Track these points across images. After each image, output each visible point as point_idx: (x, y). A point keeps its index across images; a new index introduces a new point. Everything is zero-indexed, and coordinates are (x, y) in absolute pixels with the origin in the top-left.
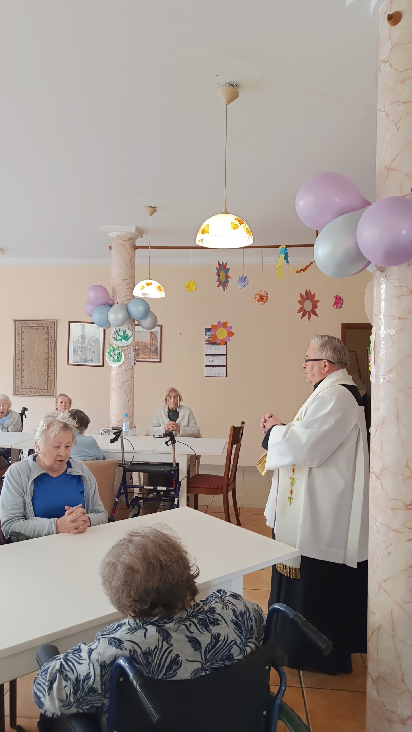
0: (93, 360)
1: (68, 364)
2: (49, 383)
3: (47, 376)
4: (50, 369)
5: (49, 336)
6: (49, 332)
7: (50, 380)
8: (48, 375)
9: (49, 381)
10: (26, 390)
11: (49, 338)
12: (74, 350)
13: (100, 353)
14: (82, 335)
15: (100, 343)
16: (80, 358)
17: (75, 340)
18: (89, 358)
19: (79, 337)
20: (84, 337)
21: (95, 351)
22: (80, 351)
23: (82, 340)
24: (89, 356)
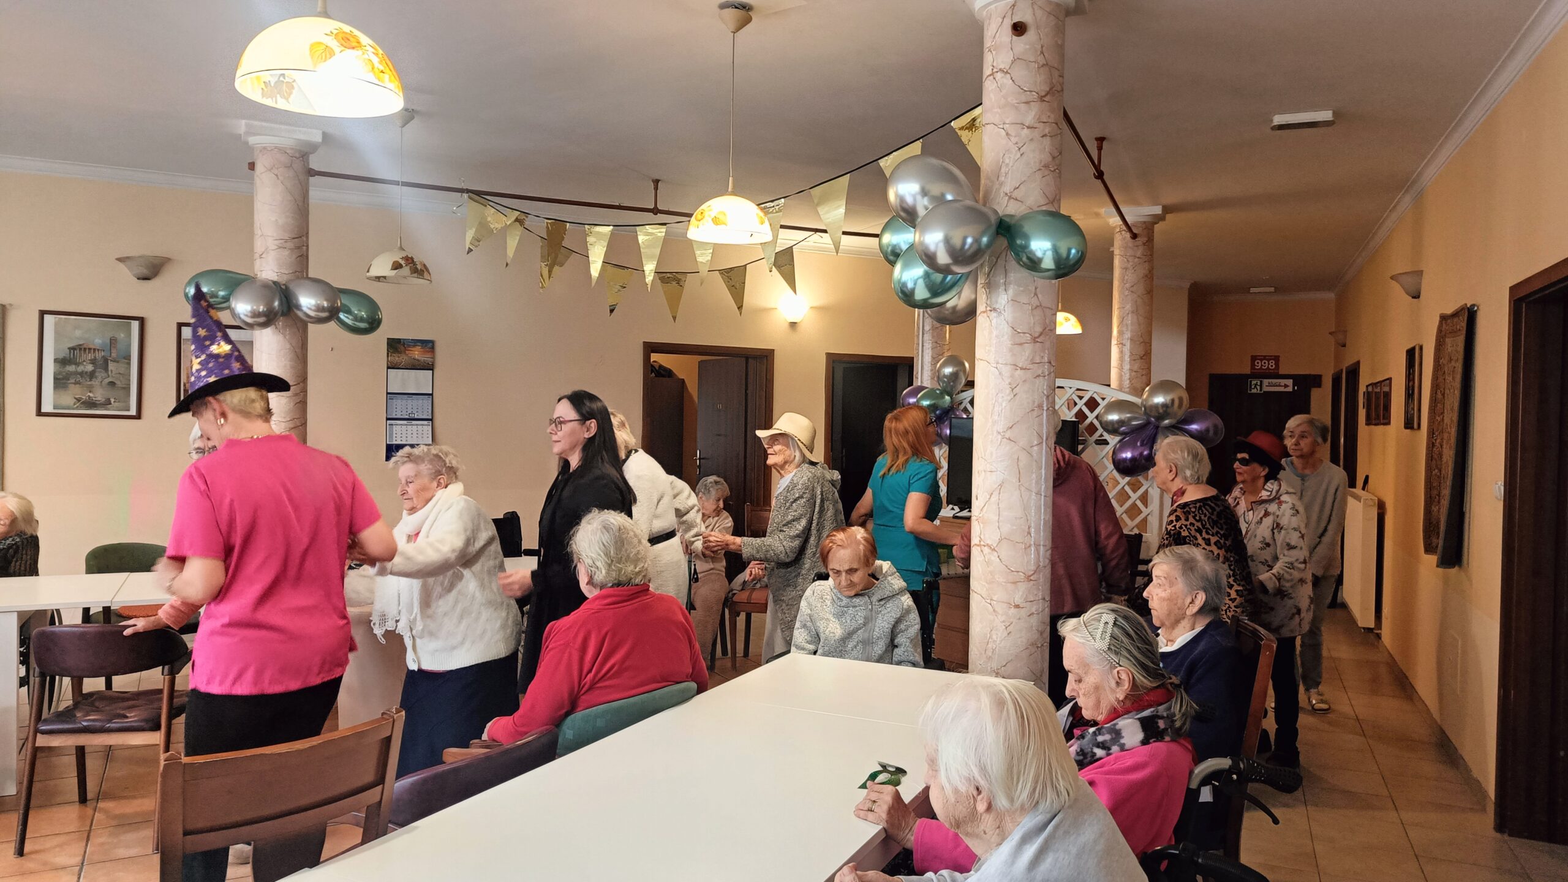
0: (110, 404)
1: (39, 413)
12: (56, 379)
13: (130, 388)
14: (80, 345)
15: (129, 364)
16: (75, 398)
17: (61, 356)
18: (99, 399)
19: (72, 349)
20: (85, 349)
21: (118, 383)
22: (73, 381)
23: (80, 356)
24: (99, 395)
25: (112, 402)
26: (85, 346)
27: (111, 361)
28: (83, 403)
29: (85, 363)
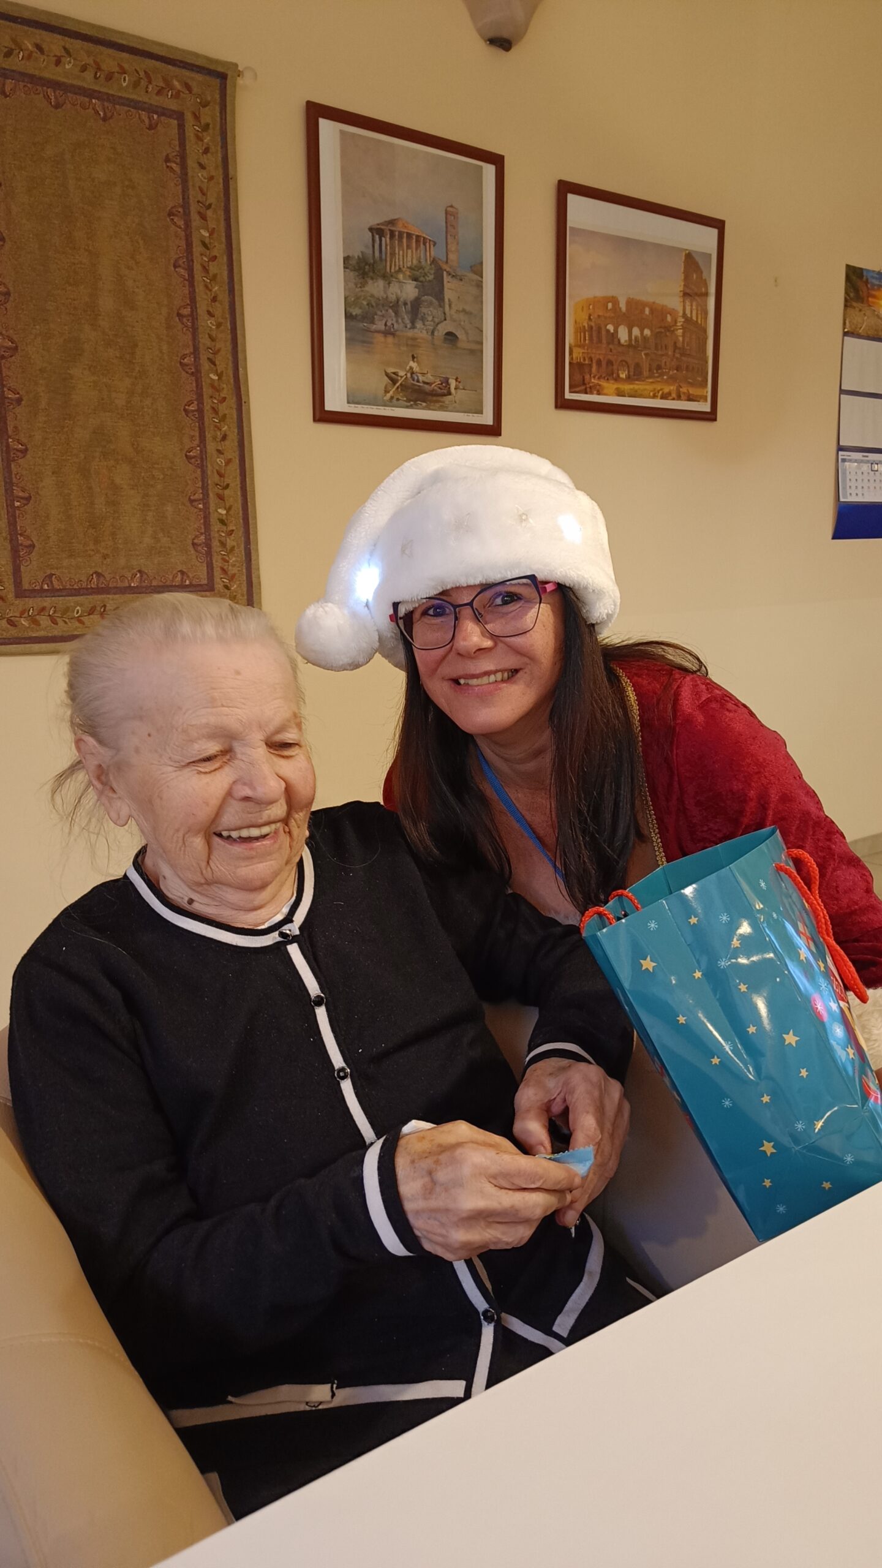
0: (449, 393)
1: (320, 413)
2: (215, 544)
3: (198, 496)
4: (211, 447)
5: (194, 194)
6: (191, 163)
7: (222, 522)
8: (205, 488)
9: (216, 527)
10: (61, 601)
11: (194, 208)
12: (348, 316)
13: (482, 351)
14: (392, 222)
15: (480, 286)
16: (387, 375)
17: (356, 253)
18: (429, 378)
19: (377, 231)
20: (401, 234)
21: (460, 334)
22: (380, 325)
23: (393, 254)
24: (425, 370)
25: (453, 390)
26: (399, 228)
27: (449, 274)
28: (404, 387)
29: (401, 276)
